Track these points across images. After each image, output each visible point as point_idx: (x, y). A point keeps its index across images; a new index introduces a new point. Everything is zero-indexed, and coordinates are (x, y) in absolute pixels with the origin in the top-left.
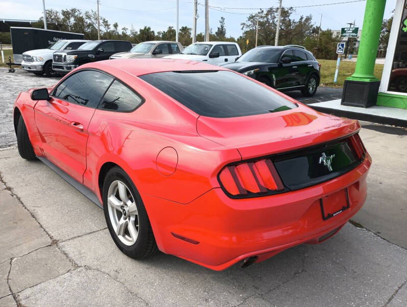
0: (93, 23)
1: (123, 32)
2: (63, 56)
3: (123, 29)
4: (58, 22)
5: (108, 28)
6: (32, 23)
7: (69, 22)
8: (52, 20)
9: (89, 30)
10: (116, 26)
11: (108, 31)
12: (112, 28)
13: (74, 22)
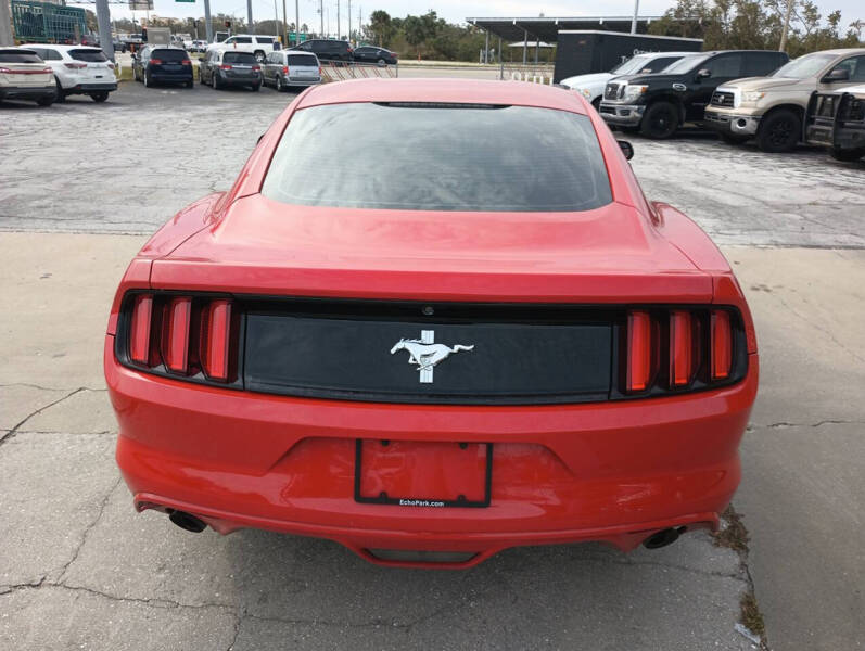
0: (781, 15)
1: (849, 34)
2: (620, 87)
3: (854, 25)
4: (702, 16)
5: (814, 25)
6: (653, 22)
7: (726, 15)
8: (691, 12)
9: (765, 31)
10: (835, 18)
11: (813, 31)
12: (824, 24)
13: (736, 15)
